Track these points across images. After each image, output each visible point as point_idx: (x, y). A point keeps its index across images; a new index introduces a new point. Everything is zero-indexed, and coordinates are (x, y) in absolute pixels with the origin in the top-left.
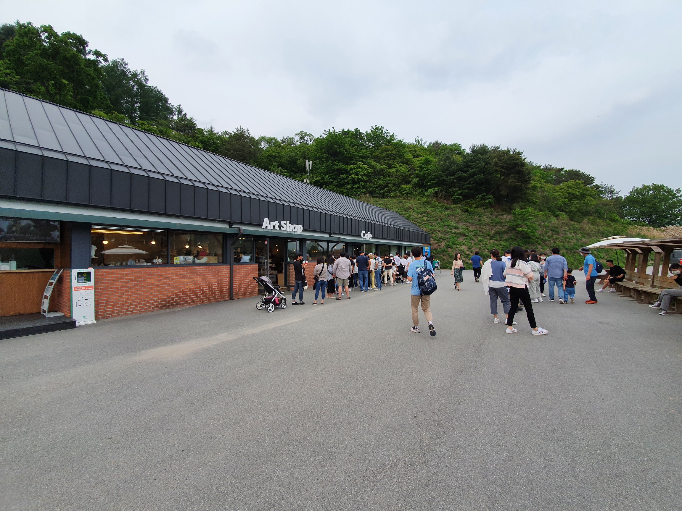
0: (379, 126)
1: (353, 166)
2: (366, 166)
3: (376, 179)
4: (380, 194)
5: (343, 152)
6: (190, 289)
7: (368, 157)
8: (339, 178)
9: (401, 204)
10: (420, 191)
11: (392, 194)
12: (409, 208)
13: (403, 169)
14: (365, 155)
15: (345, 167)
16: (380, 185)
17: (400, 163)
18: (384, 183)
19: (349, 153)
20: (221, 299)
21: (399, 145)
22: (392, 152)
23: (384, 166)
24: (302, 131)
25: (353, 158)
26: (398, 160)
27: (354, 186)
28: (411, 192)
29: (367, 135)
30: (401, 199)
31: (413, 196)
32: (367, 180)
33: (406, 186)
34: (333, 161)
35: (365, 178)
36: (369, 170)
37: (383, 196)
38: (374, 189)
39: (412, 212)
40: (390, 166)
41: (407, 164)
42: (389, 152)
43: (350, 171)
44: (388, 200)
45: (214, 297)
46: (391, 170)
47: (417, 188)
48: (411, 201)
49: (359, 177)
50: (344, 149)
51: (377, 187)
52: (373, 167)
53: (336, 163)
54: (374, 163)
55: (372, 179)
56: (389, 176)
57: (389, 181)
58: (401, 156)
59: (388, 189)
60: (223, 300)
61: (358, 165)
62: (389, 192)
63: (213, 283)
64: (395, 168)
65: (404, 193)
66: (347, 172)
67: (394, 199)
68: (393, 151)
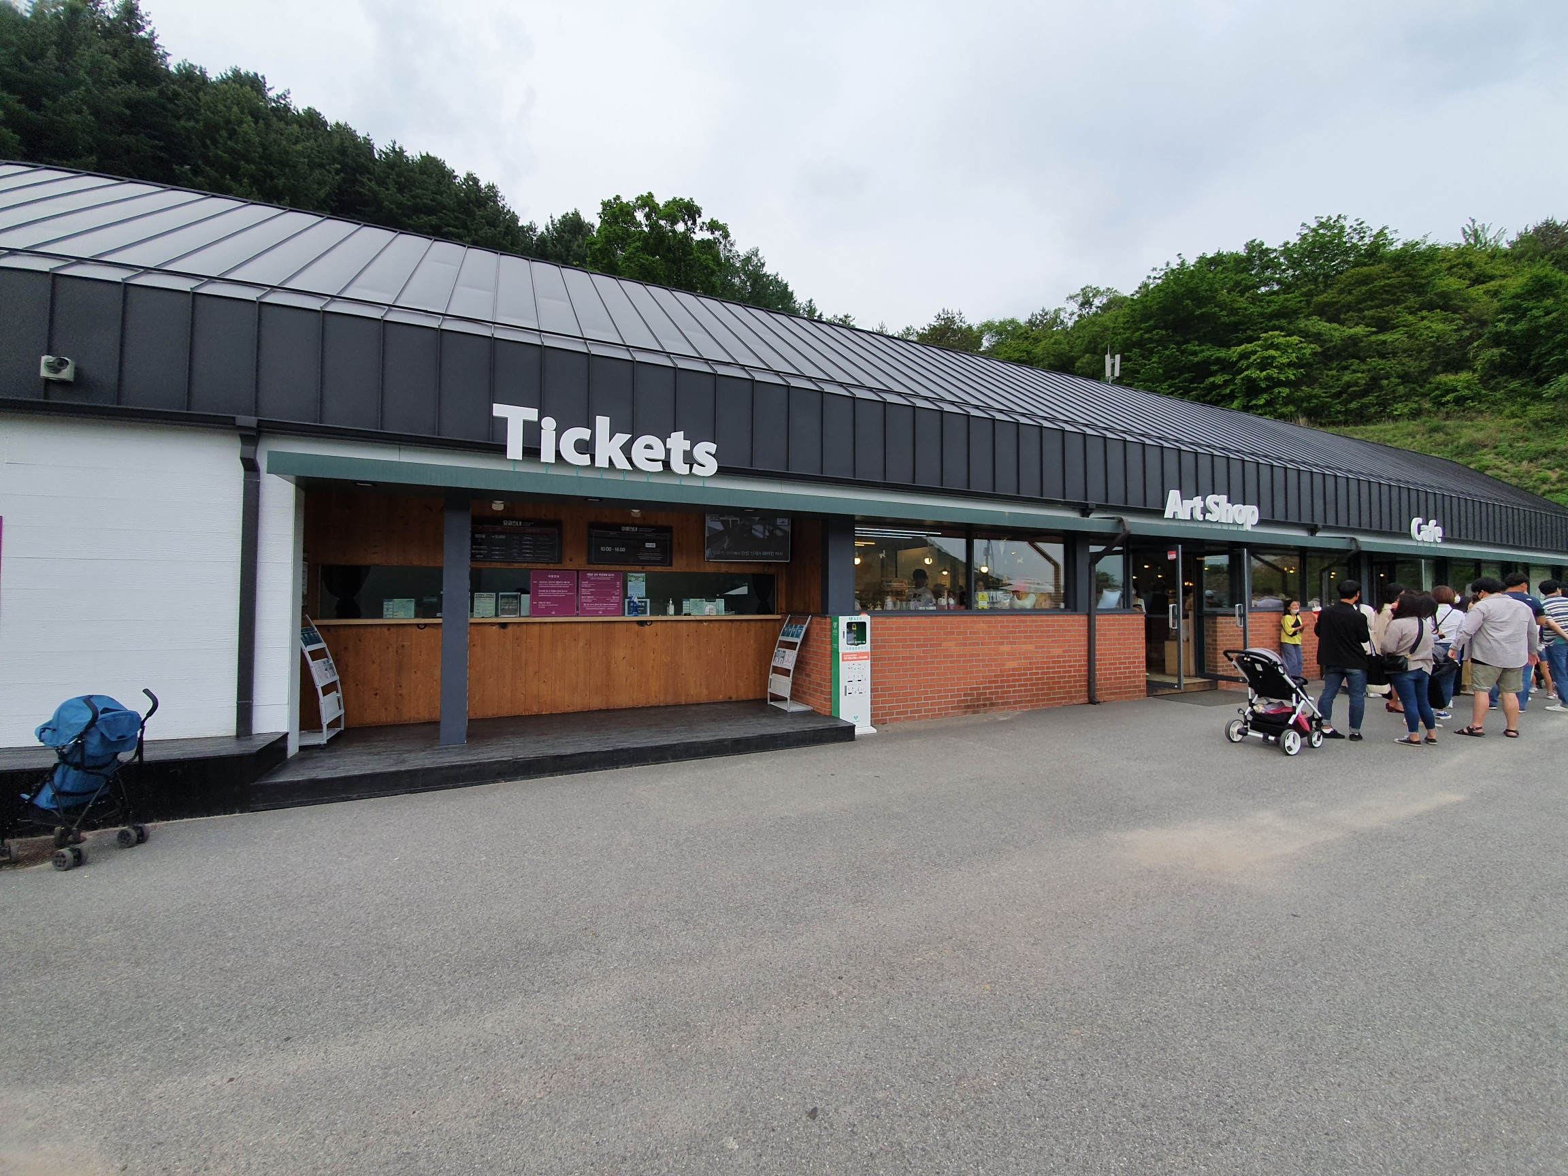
0: (1329, 218)
1: (1248, 347)
2: (1295, 337)
3: (1330, 370)
4: (1347, 412)
5: (1215, 313)
6: (1014, 669)
7: (1296, 312)
8: (1202, 386)
9: (1439, 437)
10: (1515, 384)
11: (1400, 408)
12: (1474, 446)
13: (1436, 325)
14: (1287, 307)
15: (1222, 353)
16: (1349, 385)
17: (1420, 310)
18: (1362, 378)
19: (1233, 312)
20: (1071, 698)
21: (1413, 255)
22: (1387, 281)
23: (1360, 330)
24: (1087, 287)
25: (1244, 324)
26: (1412, 300)
27: (1254, 402)
28: (1479, 394)
29: (1287, 251)
30: (1435, 421)
31: (1483, 407)
32: (1298, 379)
33: (1452, 377)
34: (1178, 344)
35: (1291, 374)
36: (1305, 348)
37: (1361, 418)
38: (1327, 402)
39: (1491, 456)
40: (1383, 325)
41: (1445, 308)
42: (1376, 283)
43: (1238, 361)
44: (1380, 426)
45: (1057, 693)
46: (1388, 337)
47: (1500, 379)
48: (1480, 421)
49: (1273, 372)
50: (1216, 306)
51: (1338, 395)
52: (1317, 337)
53: (1191, 347)
54: (1323, 326)
55: (1315, 373)
56: (1382, 356)
57: (1382, 369)
58: (1419, 289)
59: (1378, 396)
60: (1075, 702)
61: (1266, 340)
62: (1384, 404)
63: (1054, 657)
64: (1404, 326)
65: (1448, 398)
66: (1227, 366)
67: (1406, 422)
68: (1389, 278)
